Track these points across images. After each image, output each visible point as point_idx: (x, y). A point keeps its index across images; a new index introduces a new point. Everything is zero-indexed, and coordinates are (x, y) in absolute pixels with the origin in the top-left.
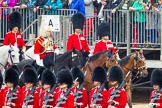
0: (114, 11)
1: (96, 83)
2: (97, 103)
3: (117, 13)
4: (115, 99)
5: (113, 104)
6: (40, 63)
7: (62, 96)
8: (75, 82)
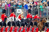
0: (35, 8)
1: (30, 26)
2: (31, 31)
3: (36, 8)
4: (35, 30)
5: (35, 31)
6: (20, 21)
7: (22, 29)
8: (25, 26)
